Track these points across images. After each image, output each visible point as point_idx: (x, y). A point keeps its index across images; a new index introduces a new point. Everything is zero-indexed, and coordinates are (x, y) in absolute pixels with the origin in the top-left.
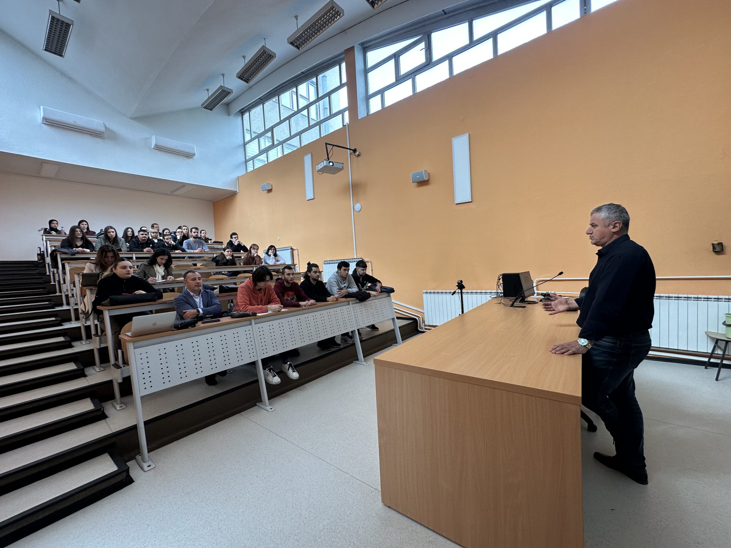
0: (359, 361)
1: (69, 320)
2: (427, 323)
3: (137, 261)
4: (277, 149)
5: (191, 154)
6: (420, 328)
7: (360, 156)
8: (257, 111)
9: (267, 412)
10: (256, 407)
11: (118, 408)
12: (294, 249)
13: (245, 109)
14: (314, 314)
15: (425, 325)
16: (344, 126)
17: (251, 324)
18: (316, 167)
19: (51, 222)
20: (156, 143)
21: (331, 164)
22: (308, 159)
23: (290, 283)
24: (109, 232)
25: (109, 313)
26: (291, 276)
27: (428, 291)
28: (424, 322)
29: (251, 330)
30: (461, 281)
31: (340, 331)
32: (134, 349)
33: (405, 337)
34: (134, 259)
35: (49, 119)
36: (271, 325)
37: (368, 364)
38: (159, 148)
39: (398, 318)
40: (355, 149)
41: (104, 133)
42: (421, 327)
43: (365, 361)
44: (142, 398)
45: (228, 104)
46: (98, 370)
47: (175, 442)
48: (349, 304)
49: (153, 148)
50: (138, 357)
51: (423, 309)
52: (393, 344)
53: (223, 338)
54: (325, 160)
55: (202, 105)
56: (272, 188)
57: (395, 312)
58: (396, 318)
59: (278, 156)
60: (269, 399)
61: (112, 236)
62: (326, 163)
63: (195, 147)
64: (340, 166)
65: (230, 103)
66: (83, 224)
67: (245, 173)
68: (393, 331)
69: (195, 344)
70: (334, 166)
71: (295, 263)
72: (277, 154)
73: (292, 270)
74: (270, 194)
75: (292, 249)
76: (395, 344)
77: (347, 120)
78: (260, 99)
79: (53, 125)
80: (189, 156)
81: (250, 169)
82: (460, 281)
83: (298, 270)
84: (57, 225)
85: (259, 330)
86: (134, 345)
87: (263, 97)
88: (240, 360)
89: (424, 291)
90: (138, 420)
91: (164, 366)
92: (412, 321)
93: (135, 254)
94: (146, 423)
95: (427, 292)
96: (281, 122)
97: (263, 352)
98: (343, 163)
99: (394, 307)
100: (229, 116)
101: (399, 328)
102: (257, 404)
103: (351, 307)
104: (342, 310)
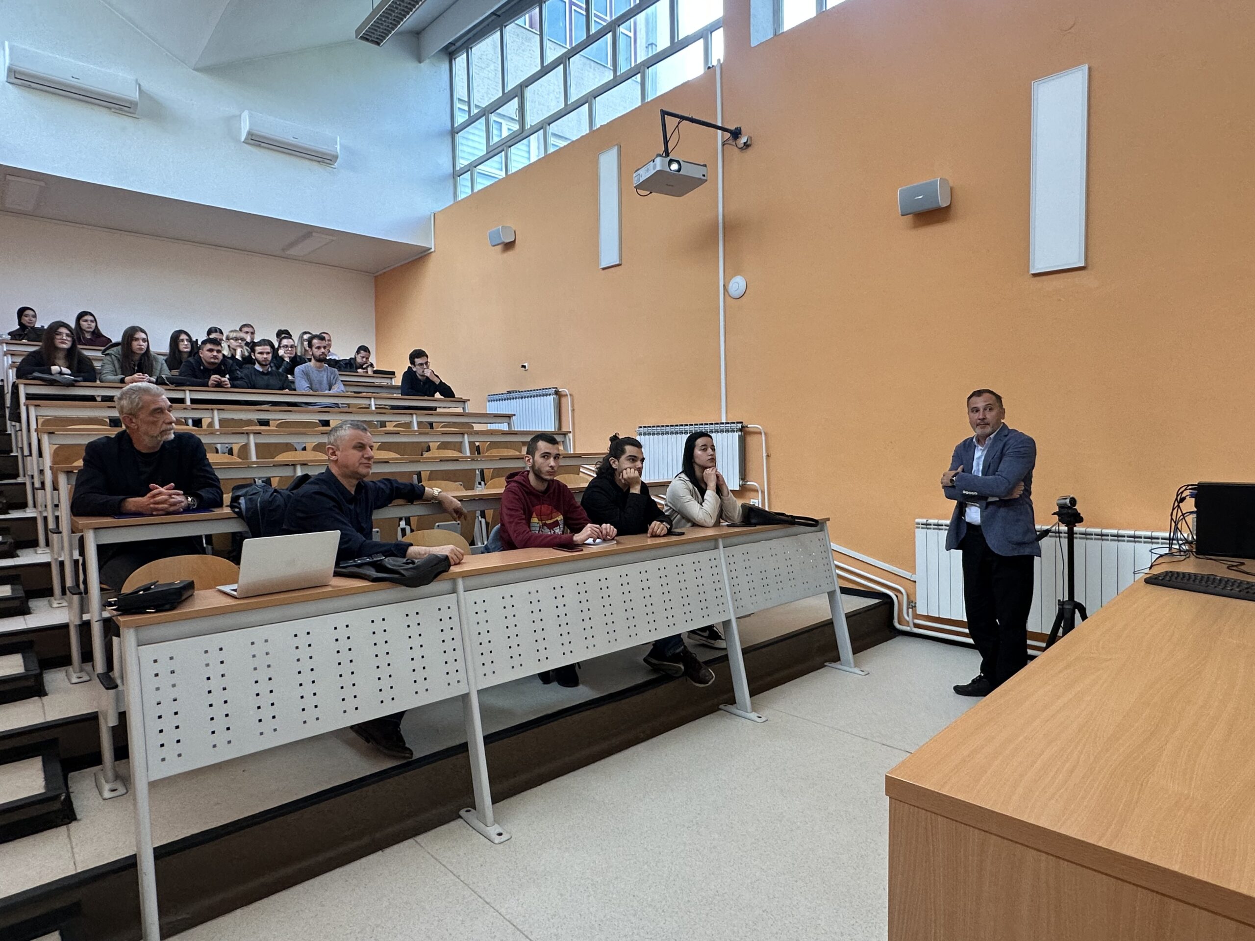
0: (737, 705)
1: (33, 544)
2: (921, 610)
3: (193, 409)
4: (529, 142)
5: (330, 155)
6: (900, 623)
7: (750, 148)
8: (486, 49)
9: (489, 843)
10: (459, 822)
11: (107, 794)
12: (563, 393)
13: (459, 44)
14: (623, 569)
15: (916, 616)
16: (709, 68)
17: (454, 591)
18: (634, 175)
19: (21, 312)
20: (250, 129)
21: (674, 167)
22: (609, 162)
23: (546, 480)
24: (137, 339)
25: (96, 537)
26: (552, 462)
27: (931, 521)
28: (912, 605)
29: (454, 607)
30: (1073, 501)
31: (689, 620)
32: (138, 646)
33: (861, 643)
34: (188, 402)
35: (20, 73)
36: (507, 596)
37: (764, 719)
38: (256, 140)
39: (844, 591)
40: (736, 129)
41: (136, 104)
42: (904, 620)
43: (754, 710)
44: (153, 785)
45: (417, 34)
46: (74, 680)
47: (238, 912)
48: (716, 548)
49: (243, 142)
50: (149, 669)
51: (913, 569)
52: (826, 661)
53: (379, 626)
54: (658, 155)
55: (358, 31)
56: (514, 241)
57: (839, 576)
58: (838, 591)
59: (529, 159)
60: (495, 801)
61: (141, 349)
62: (662, 165)
63: (338, 138)
64: (696, 172)
65: (424, 29)
66: (86, 321)
67: (452, 203)
68: (828, 625)
69: (303, 640)
70: (681, 173)
71: (564, 429)
72: (526, 155)
73: (556, 446)
74: (510, 253)
75: (557, 393)
76: (833, 665)
77: (718, 53)
78: (494, 17)
79: (30, 87)
80: (325, 159)
81: (464, 192)
82: (1068, 501)
83: (573, 445)
84: (34, 319)
85: (477, 608)
86: (137, 635)
87: (503, 10)
88: (421, 691)
89: (917, 520)
90: (139, 844)
91: (217, 698)
92: (877, 601)
93: (190, 391)
94: (160, 853)
95: (927, 525)
96: (545, 70)
97: (486, 669)
98: (705, 166)
99: (836, 562)
100: (420, 62)
101: (849, 616)
102: (462, 813)
103: (722, 556)
104: (697, 562)
